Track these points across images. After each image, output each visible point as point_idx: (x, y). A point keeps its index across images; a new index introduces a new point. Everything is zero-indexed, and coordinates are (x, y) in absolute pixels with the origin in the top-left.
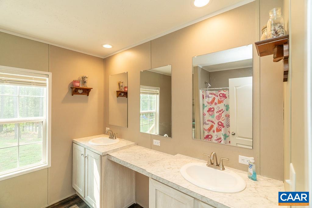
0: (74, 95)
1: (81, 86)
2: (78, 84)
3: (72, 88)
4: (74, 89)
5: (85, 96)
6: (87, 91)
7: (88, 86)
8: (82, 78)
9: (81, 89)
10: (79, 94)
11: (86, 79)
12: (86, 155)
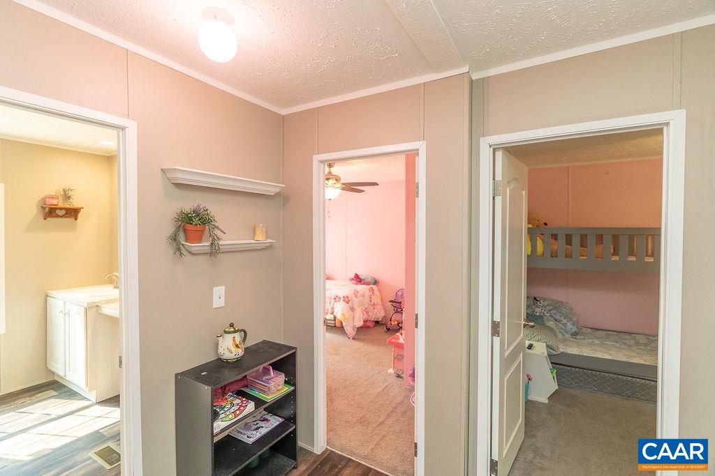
0: (48, 219)
1: (61, 205)
2: (55, 202)
3: (44, 208)
4: (47, 210)
5: (70, 220)
6: (73, 213)
7: (75, 203)
8: (64, 191)
9: (61, 209)
10: (58, 216)
11: (70, 193)
12: (67, 311)
